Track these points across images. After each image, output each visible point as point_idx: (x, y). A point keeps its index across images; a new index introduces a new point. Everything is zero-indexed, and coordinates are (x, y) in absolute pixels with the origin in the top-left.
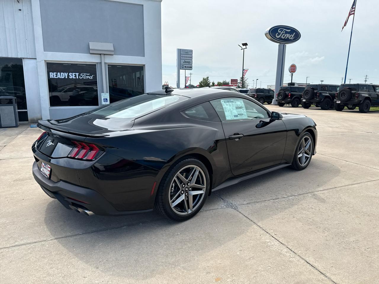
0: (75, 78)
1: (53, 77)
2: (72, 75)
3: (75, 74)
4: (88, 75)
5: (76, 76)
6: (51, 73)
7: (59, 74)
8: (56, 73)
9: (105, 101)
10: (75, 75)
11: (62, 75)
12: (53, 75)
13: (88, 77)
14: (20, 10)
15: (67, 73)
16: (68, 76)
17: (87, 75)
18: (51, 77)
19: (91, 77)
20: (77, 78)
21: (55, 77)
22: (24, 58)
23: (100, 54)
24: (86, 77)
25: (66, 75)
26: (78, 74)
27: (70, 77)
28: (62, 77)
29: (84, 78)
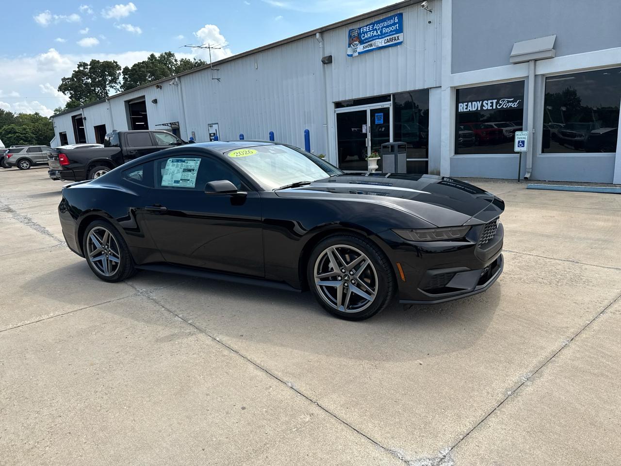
0: (491, 108)
1: (462, 111)
2: (487, 104)
3: (491, 101)
4: (511, 102)
5: (492, 106)
6: (460, 104)
7: (470, 104)
8: (466, 104)
9: (520, 145)
10: (491, 103)
11: (474, 106)
12: (462, 106)
13: (510, 104)
14: (430, 22)
15: (481, 102)
16: (482, 106)
17: (508, 102)
18: (459, 111)
19: (514, 105)
20: (494, 107)
21: (465, 110)
22: (431, 88)
23: (528, 61)
24: (508, 105)
25: (479, 104)
26: (496, 101)
27: (484, 108)
28: (474, 109)
29: (504, 106)
